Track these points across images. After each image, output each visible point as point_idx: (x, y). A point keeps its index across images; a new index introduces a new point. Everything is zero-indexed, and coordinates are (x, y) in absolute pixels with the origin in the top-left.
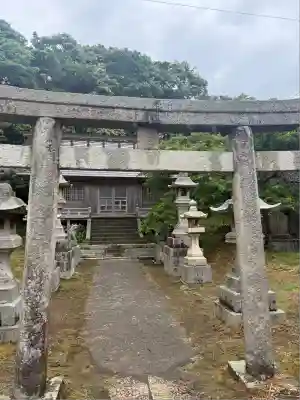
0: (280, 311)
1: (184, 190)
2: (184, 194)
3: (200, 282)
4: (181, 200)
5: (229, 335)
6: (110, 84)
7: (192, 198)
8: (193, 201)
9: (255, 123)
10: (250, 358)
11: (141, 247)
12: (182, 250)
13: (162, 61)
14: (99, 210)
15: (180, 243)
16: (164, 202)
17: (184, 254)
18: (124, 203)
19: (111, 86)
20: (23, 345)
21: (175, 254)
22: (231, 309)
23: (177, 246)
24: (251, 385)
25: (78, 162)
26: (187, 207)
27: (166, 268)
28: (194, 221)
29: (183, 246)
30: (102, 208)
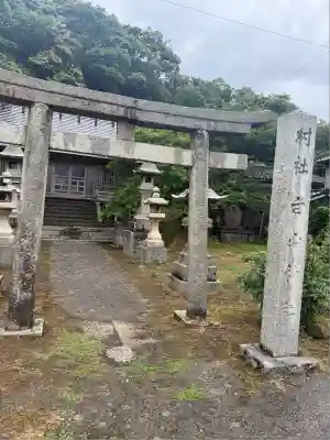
0: (218, 281)
1: (149, 177)
2: (148, 181)
3: (156, 263)
4: (145, 186)
5: (179, 297)
6: (71, 44)
7: (156, 185)
8: (156, 189)
9: (212, 129)
10: (191, 305)
11: (99, 231)
12: (143, 234)
13: (132, 26)
14: (53, 190)
15: (141, 228)
16: (128, 186)
17: (145, 237)
18: (82, 184)
19: (73, 48)
20: (16, 289)
21: (136, 237)
22: (181, 279)
23: (138, 230)
24: (189, 322)
25: (66, 145)
26: (151, 193)
27: (125, 251)
28: (156, 207)
29: (143, 230)
30: (57, 187)
